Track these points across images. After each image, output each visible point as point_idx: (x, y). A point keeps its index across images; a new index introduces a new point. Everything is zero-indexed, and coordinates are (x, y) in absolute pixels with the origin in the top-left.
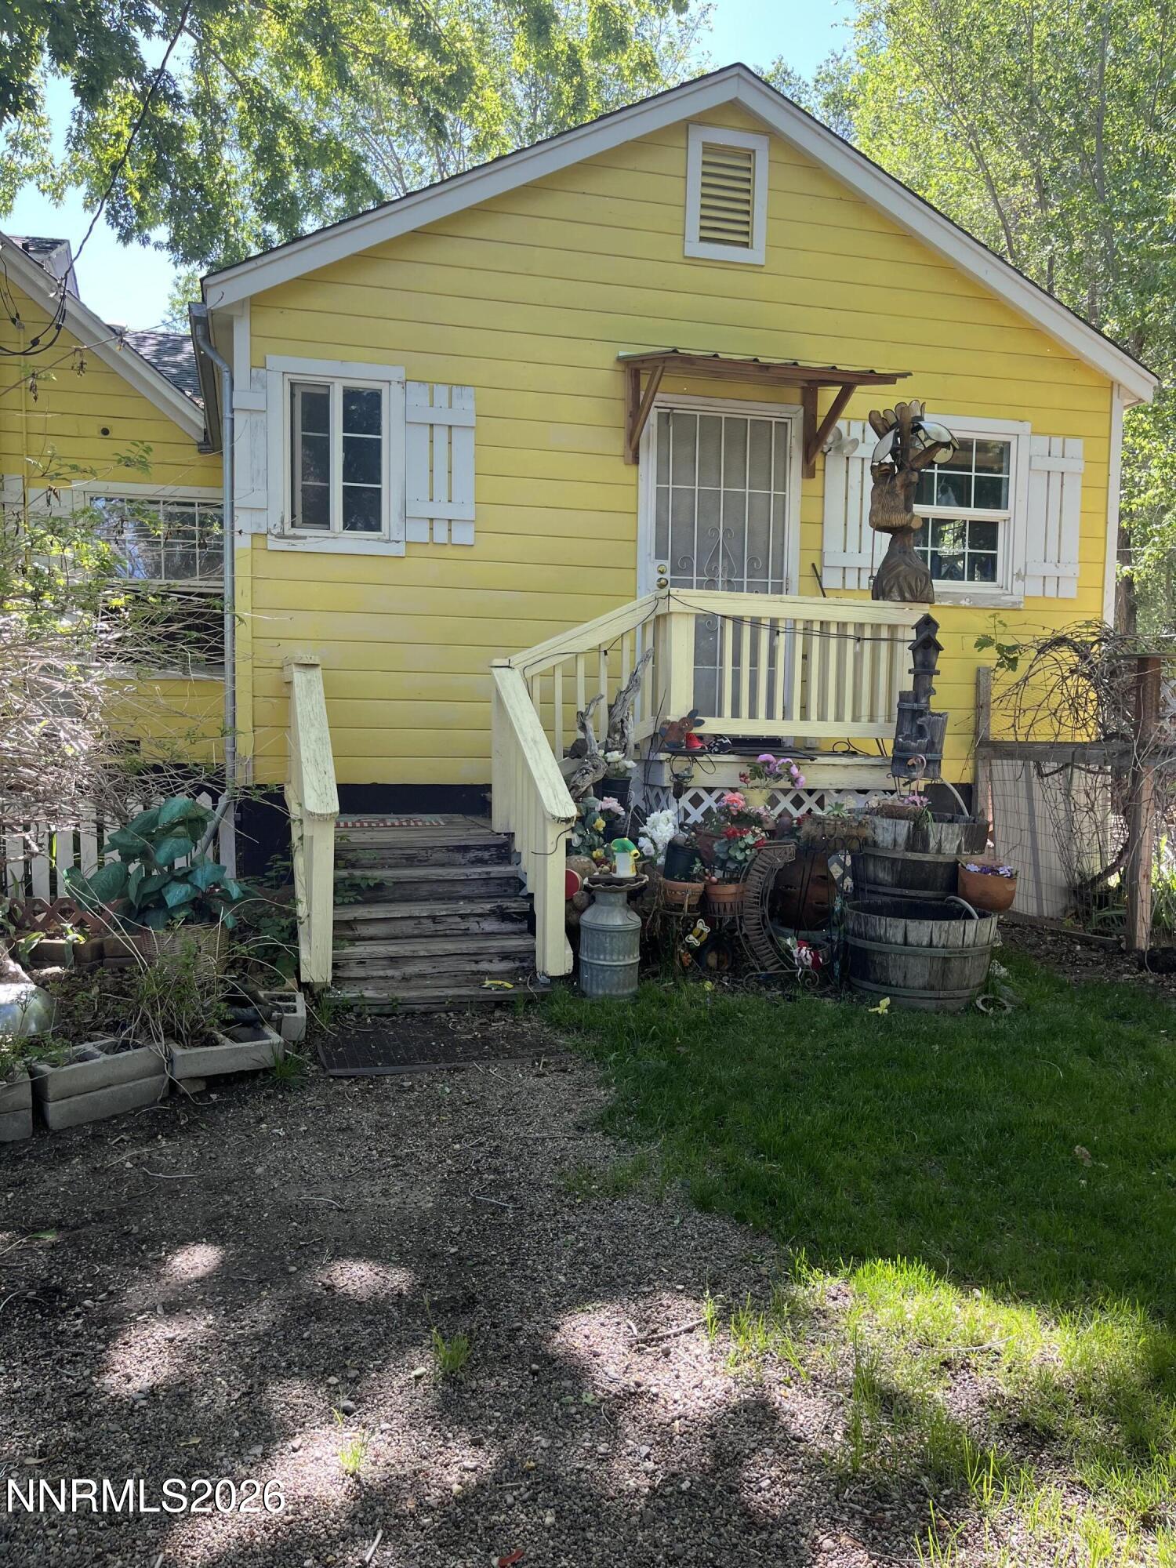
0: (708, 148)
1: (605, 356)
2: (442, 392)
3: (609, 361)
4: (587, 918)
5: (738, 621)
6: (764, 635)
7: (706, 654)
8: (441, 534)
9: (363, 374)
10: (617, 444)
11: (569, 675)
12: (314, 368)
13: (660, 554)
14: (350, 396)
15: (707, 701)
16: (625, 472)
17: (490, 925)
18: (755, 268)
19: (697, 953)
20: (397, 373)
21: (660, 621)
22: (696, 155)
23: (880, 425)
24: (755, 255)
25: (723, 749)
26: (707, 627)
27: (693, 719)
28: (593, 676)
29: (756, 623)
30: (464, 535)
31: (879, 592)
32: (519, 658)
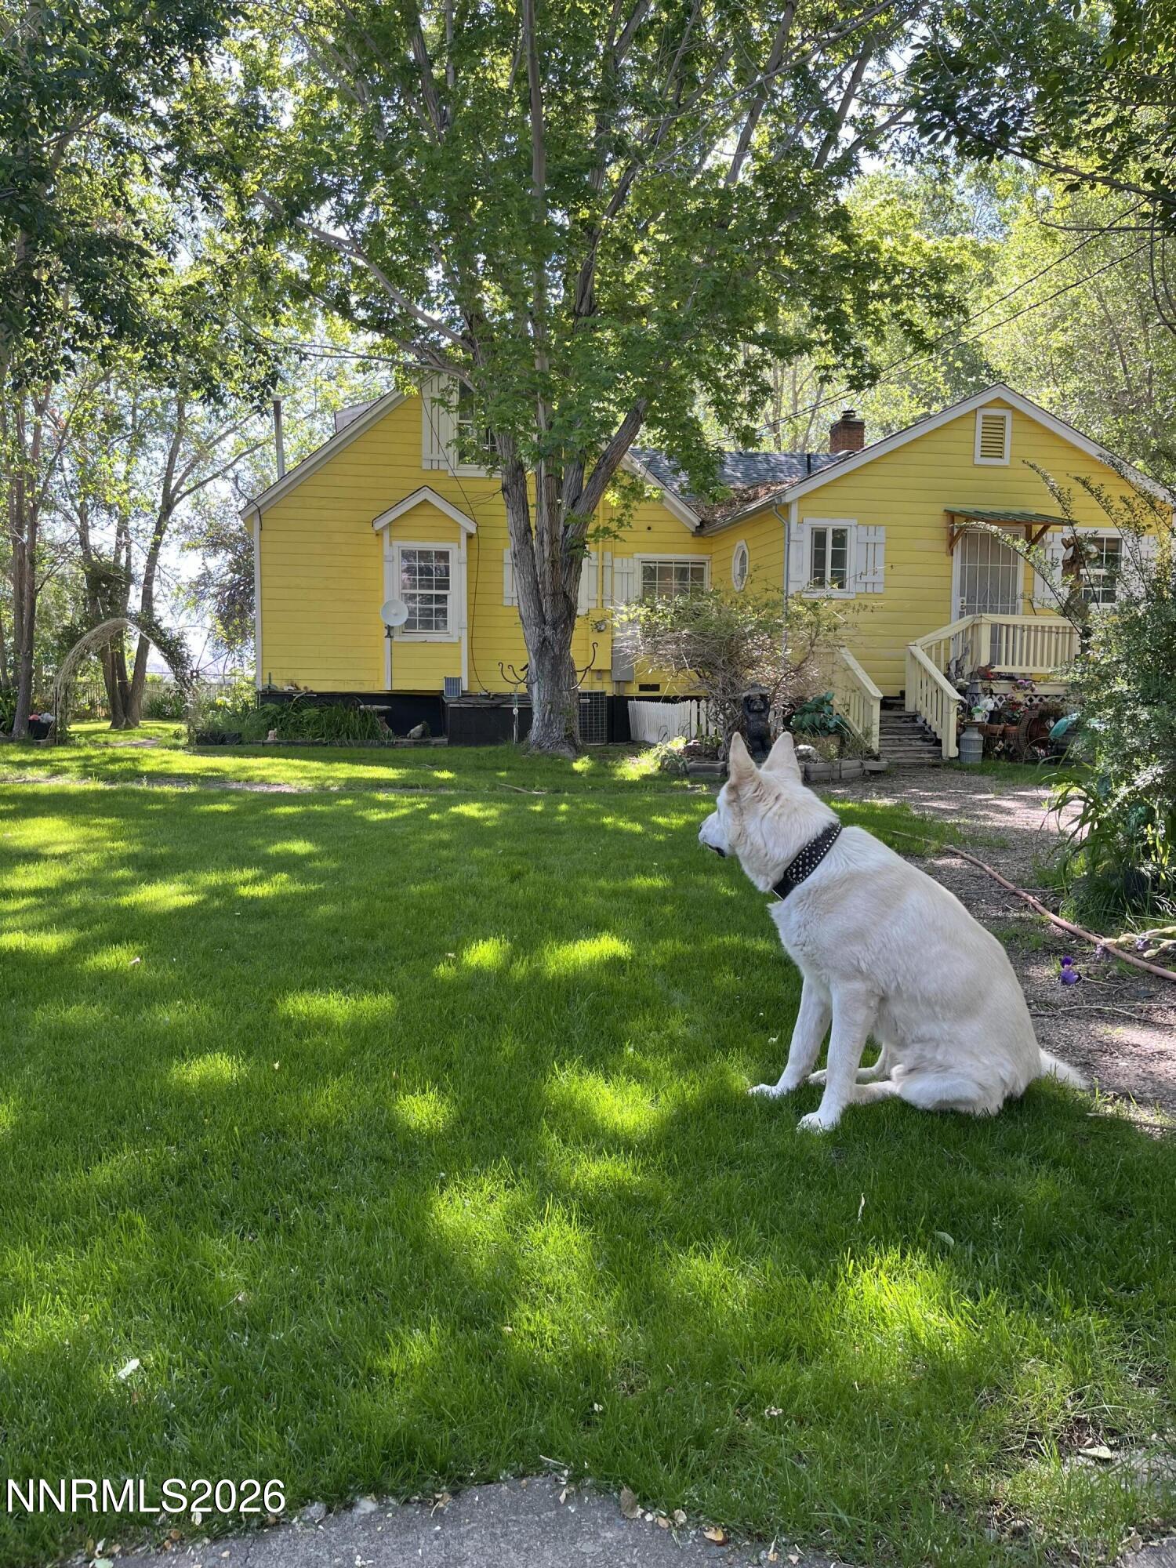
0: (985, 417)
1: (939, 509)
2: (872, 528)
3: (941, 511)
4: (964, 736)
5: (1008, 626)
6: (1018, 632)
7: (995, 640)
8: (870, 588)
9: (840, 523)
10: (944, 547)
11: (938, 648)
12: (820, 522)
13: (962, 595)
14: (835, 532)
15: (995, 659)
16: (947, 559)
17: (919, 743)
18: (1005, 467)
19: (999, 754)
20: (855, 522)
21: (975, 627)
22: (980, 420)
23: (1067, 544)
24: (1005, 462)
25: (1002, 678)
26: (996, 629)
27: (990, 666)
28: (947, 649)
29: (1015, 627)
30: (879, 589)
31: (1064, 614)
32: (919, 641)
